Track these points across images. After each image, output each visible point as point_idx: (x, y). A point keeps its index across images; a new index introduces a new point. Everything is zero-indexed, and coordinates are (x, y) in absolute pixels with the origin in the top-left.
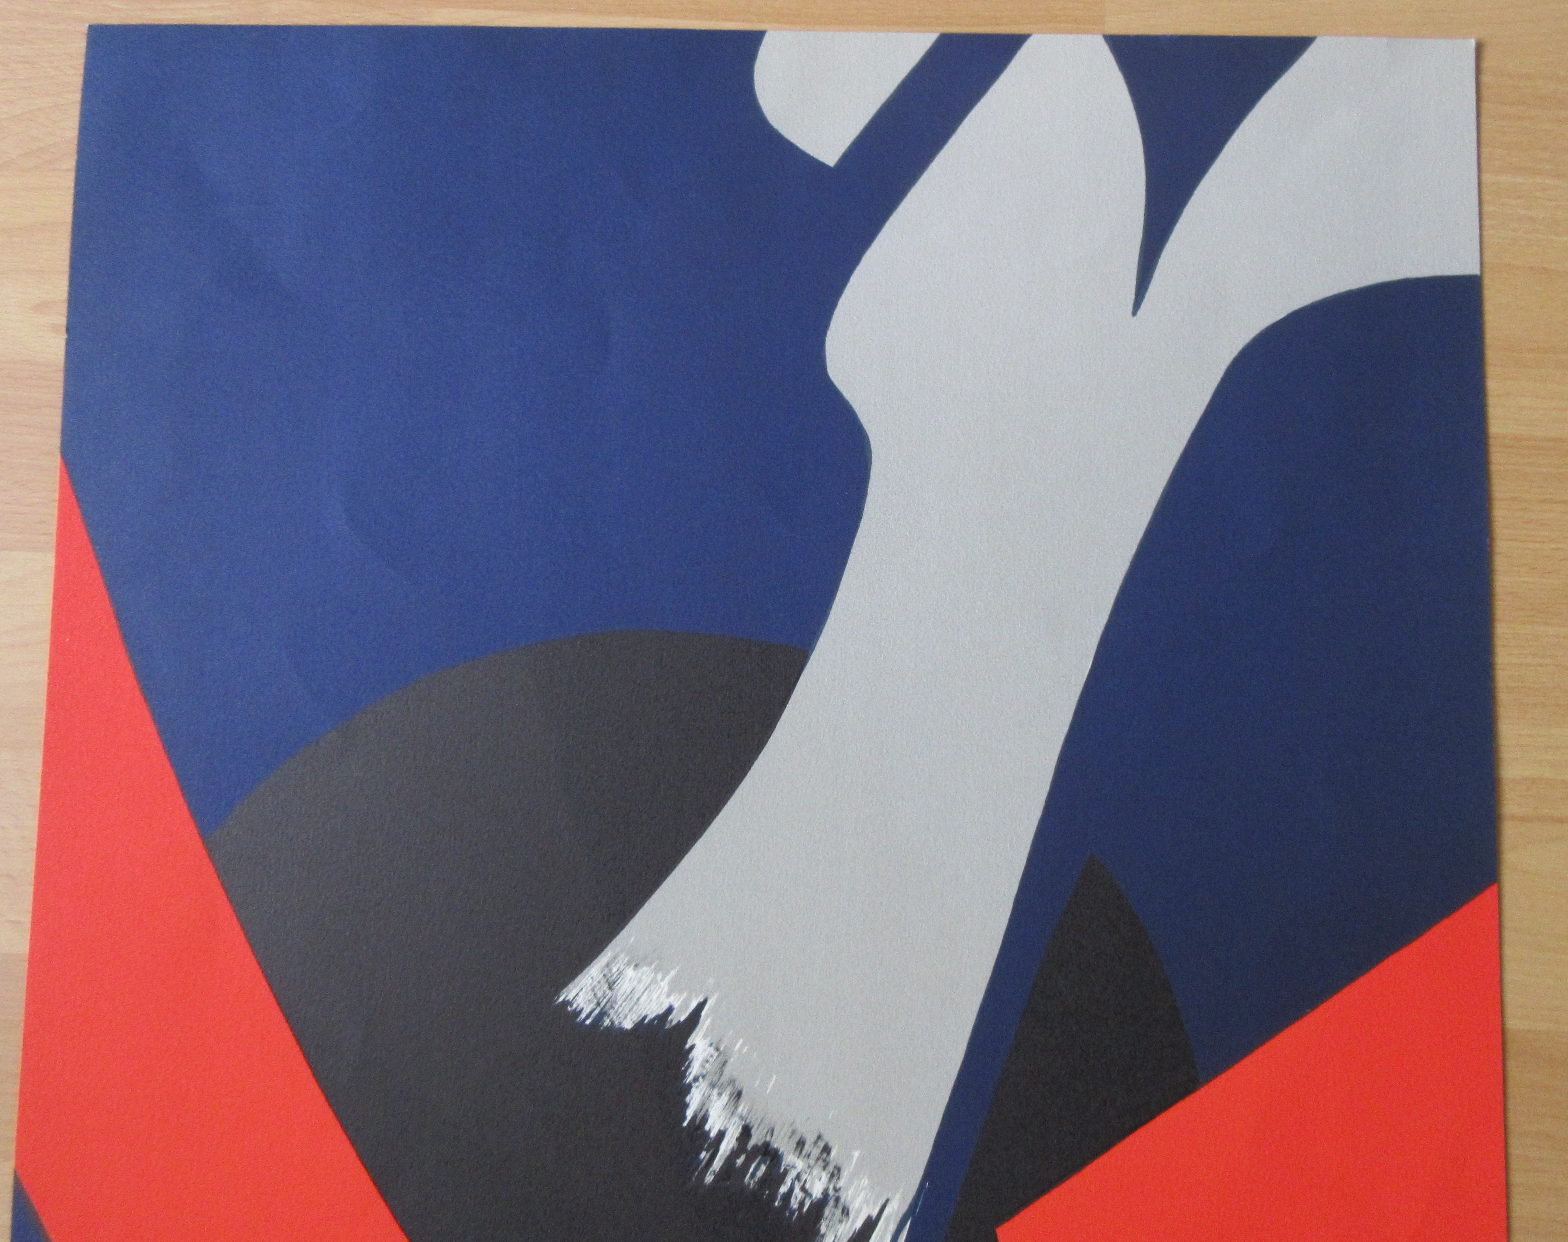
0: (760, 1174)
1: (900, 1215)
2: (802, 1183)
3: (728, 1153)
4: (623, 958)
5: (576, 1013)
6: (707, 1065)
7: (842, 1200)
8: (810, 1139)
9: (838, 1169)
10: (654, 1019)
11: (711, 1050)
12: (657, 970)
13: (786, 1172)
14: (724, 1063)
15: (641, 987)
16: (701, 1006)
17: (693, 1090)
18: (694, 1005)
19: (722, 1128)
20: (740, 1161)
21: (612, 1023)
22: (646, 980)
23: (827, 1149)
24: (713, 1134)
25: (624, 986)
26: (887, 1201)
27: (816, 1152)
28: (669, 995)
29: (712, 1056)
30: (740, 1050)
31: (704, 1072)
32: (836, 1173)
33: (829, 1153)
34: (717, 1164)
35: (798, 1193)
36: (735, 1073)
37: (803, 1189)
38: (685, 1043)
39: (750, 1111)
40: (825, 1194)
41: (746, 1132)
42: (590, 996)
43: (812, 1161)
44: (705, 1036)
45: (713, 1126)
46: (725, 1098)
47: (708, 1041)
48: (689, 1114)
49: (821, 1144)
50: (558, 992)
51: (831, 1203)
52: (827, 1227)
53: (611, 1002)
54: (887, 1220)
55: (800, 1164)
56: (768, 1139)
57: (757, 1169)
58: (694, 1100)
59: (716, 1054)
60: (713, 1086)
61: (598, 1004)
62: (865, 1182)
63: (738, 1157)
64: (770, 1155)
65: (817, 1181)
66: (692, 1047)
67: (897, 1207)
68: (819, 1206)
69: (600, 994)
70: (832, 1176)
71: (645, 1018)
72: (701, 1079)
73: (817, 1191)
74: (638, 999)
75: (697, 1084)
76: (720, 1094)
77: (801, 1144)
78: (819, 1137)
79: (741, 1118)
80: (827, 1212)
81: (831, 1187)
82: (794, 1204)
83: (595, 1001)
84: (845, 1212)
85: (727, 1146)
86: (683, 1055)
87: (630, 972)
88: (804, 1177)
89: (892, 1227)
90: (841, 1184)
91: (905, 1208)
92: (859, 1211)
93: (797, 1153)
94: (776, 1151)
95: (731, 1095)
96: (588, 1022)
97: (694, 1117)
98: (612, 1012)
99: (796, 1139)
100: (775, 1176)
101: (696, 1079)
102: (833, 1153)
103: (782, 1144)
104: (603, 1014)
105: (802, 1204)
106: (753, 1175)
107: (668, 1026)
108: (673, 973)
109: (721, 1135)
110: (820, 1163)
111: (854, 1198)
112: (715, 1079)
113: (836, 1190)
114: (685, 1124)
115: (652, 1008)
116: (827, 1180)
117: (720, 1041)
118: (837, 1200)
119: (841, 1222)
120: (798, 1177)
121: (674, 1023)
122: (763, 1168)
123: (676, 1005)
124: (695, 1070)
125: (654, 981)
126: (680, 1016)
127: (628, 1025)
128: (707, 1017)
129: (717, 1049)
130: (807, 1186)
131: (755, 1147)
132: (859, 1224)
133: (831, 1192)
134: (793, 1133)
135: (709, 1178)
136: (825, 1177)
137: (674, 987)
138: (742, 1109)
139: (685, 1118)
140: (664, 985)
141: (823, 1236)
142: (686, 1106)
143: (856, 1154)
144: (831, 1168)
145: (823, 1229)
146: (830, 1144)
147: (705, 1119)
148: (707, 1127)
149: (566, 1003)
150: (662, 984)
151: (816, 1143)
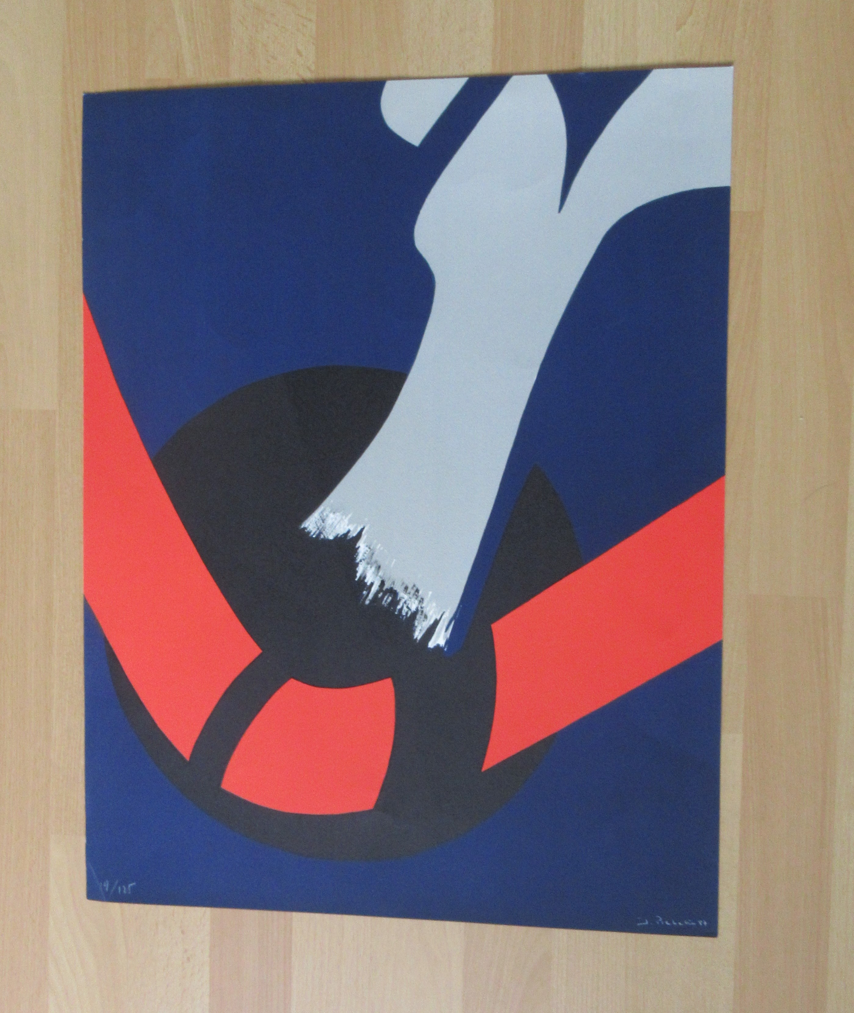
0: (389, 600)
1: (449, 618)
2: (407, 605)
3: (375, 591)
4: (328, 509)
5: (309, 533)
6: (365, 555)
7: (424, 612)
8: (410, 586)
9: (422, 599)
10: (342, 536)
11: (367, 548)
12: (343, 515)
13: (400, 600)
14: (373, 554)
15: (336, 522)
16: (362, 530)
17: (360, 565)
18: (359, 529)
19: (372, 582)
20: (380, 595)
21: (324, 536)
22: (338, 519)
23: (417, 591)
24: (368, 584)
25: (329, 521)
26: (444, 613)
27: (413, 592)
28: (348, 525)
29: (367, 551)
30: (379, 549)
31: (364, 558)
32: (422, 601)
33: (418, 592)
34: (371, 596)
35: (405, 609)
36: (377, 559)
37: (408, 607)
38: (356, 545)
39: (384, 575)
40: (417, 609)
41: (383, 583)
42: (315, 526)
43: (411, 596)
44: (365, 542)
45: (368, 581)
46: (373, 569)
47: (366, 544)
48: (358, 575)
49: (415, 589)
50: (301, 524)
51: (420, 613)
52: (418, 623)
53: (324, 528)
54: (444, 620)
55: (406, 597)
56: (392, 586)
57: (387, 598)
58: (360, 570)
59: (369, 550)
60: (368, 564)
61: (318, 529)
62: (434, 604)
63: (379, 594)
64: (393, 592)
65: (413, 604)
66: (359, 547)
67: (448, 615)
68: (414, 614)
69: (319, 525)
70: (420, 602)
71: (338, 535)
72: (363, 561)
73: (413, 608)
74: (335, 527)
75: (361, 563)
76: (371, 567)
77: (406, 588)
78: (414, 586)
79: (381, 577)
80: (418, 617)
81: (420, 607)
82: (404, 614)
83: (317, 528)
84: (426, 617)
85: (374, 589)
86: (354, 551)
87: (331, 515)
88: (408, 602)
89: (446, 623)
90: (423, 605)
91: (452, 615)
92: (431, 617)
93: (405, 592)
94: (396, 591)
95: (376, 567)
96: (314, 536)
97: (360, 577)
98: (324, 532)
99: (404, 586)
100: (395, 601)
101: (361, 561)
102: (420, 592)
103: (398, 588)
104: (320, 533)
105: (407, 613)
106: (386, 601)
107: (348, 538)
108: (350, 516)
109: (372, 584)
110: (415, 596)
111: (429, 611)
112: (369, 561)
113: (421, 608)
114: (356, 579)
115: (341, 530)
116: (418, 603)
117: (370, 546)
118: (422, 612)
119: (424, 621)
120: (405, 602)
121: (351, 537)
122: (390, 598)
123: (352, 529)
124: (360, 557)
125: (342, 519)
126: (353, 534)
127: (331, 538)
128: (365, 534)
129: (370, 548)
130: (409, 606)
131: (387, 589)
132: (432, 622)
133: (419, 609)
134: (403, 583)
135: (367, 602)
136: (417, 602)
137: (350, 522)
138: (381, 573)
139: (356, 577)
140: (346, 521)
141: (416, 627)
142: (356, 572)
143: (430, 593)
144: (419, 598)
145: (416, 624)
146: (419, 588)
147: (365, 578)
148: (366, 581)
149: (305, 528)
150: (345, 520)
151: (412, 588)
